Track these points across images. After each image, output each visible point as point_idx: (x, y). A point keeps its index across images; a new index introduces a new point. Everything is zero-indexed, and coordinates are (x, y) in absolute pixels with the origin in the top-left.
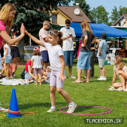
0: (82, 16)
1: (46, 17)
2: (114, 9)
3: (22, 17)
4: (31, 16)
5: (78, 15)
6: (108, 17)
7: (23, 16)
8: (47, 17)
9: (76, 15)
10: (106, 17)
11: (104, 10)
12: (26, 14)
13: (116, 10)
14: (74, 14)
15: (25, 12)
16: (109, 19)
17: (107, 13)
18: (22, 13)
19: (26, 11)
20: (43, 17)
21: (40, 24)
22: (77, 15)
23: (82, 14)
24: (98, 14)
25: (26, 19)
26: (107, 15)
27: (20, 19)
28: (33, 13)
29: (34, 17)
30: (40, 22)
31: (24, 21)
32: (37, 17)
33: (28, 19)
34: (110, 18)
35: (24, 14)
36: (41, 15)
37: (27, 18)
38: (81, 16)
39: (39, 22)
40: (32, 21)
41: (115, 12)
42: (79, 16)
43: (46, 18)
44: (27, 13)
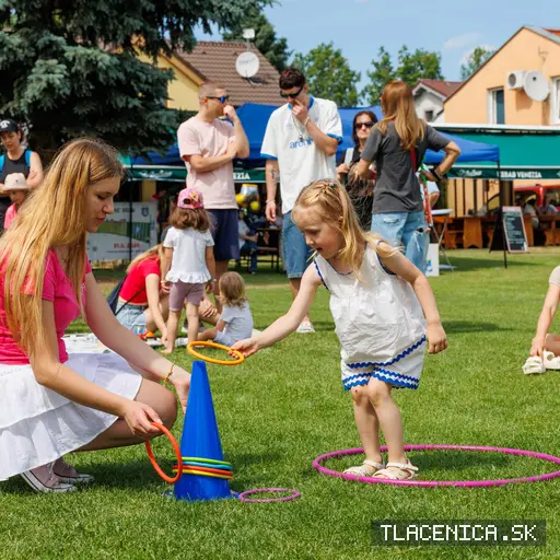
0: (267, 83)
1: (152, 76)
2: (379, 60)
3: (51, 76)
4: (88, 75)
5: (254, 79)
6: (359, 91)
7: (58, 71)
8: (156, 77)
9: (243, 78)
10: (347, 90)
11: (339, 61)
12: (70, 64)
13: (386, 62)
14: (236, 73)
15: (66, 55)
16: (361, 98)
17: (353, 75)
18: (53, 62)
19: (70, 52)
20: (138, 79)
21: (125, 108)
22: (246, 79)
23: (268, 75)
24: (315, 78)
25: (68, 84)
26: (355, 81)
27: (44, 85)
28: (99, 58)
29: (101, 77)
30: (124, 99)
31: (61, 92)
32: (114, 76)
33: (76, 85)
34: (363, 94)
35: (60, 63)
36: (129, 70)
37: (72, 83)
38: (265, 83)
39: (121, 100)
40: (89, 95)
41: (382, 72)
42: (254, 84)
43: (150, 80)
44: (71, 59)
